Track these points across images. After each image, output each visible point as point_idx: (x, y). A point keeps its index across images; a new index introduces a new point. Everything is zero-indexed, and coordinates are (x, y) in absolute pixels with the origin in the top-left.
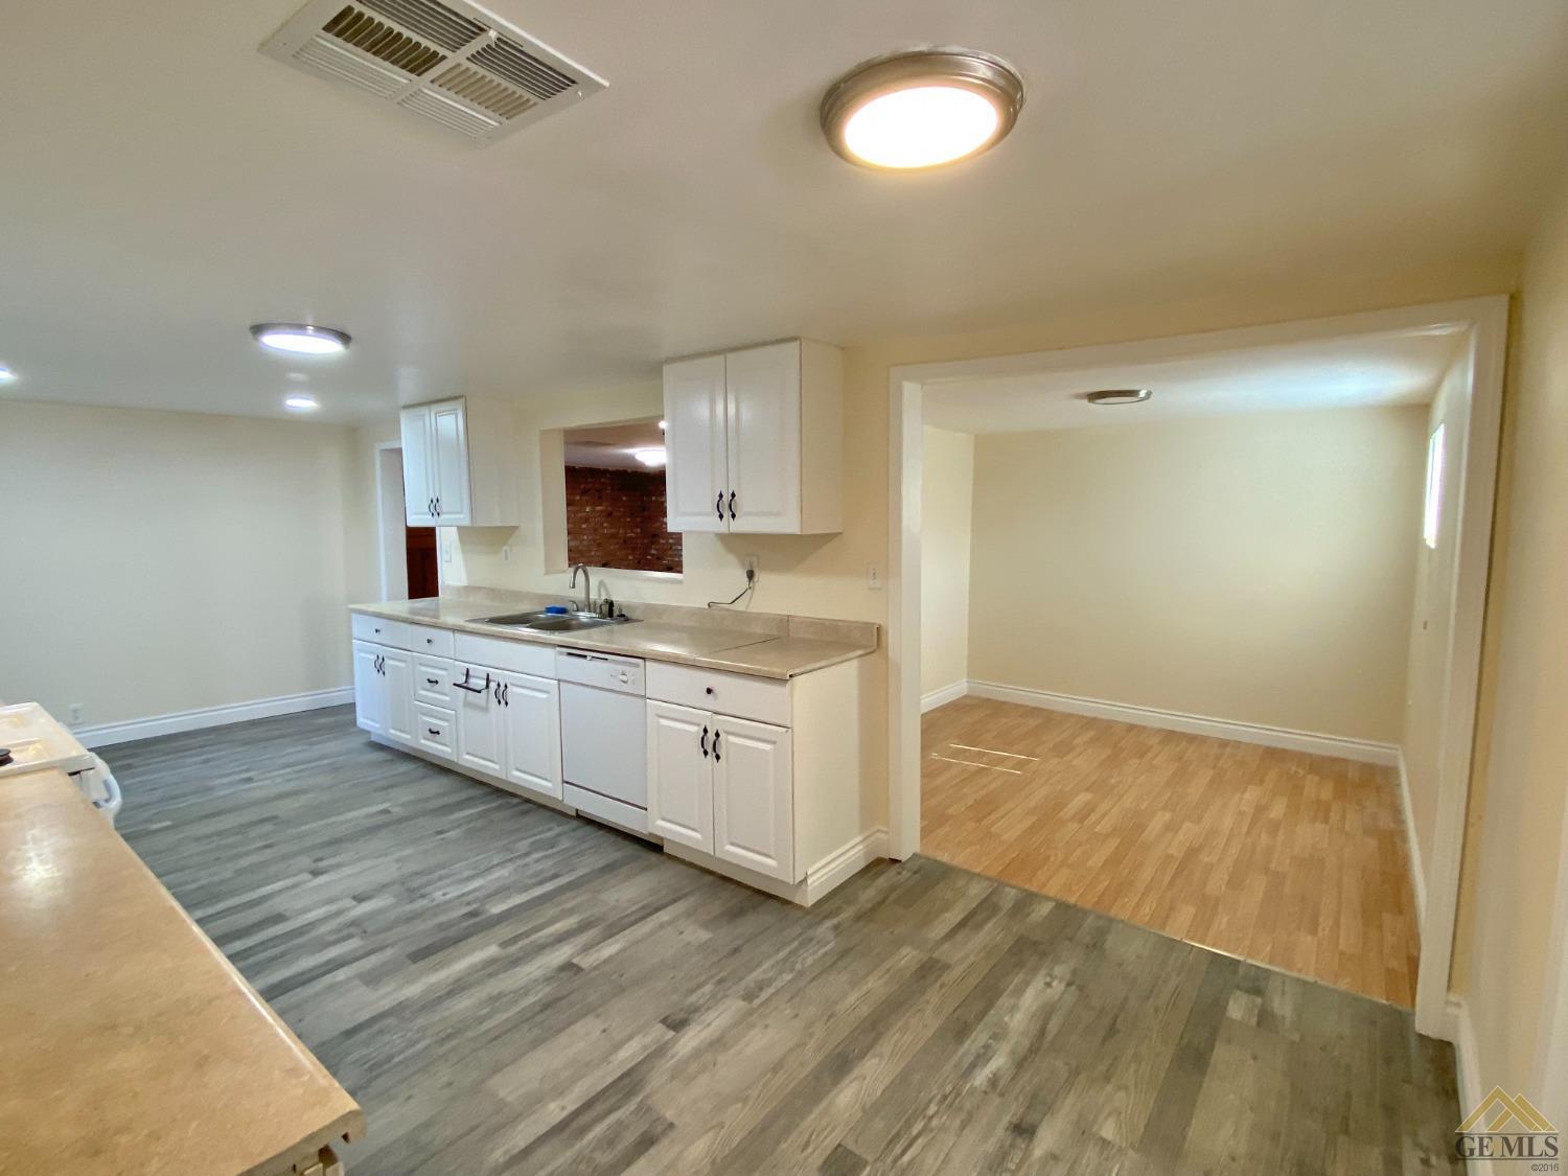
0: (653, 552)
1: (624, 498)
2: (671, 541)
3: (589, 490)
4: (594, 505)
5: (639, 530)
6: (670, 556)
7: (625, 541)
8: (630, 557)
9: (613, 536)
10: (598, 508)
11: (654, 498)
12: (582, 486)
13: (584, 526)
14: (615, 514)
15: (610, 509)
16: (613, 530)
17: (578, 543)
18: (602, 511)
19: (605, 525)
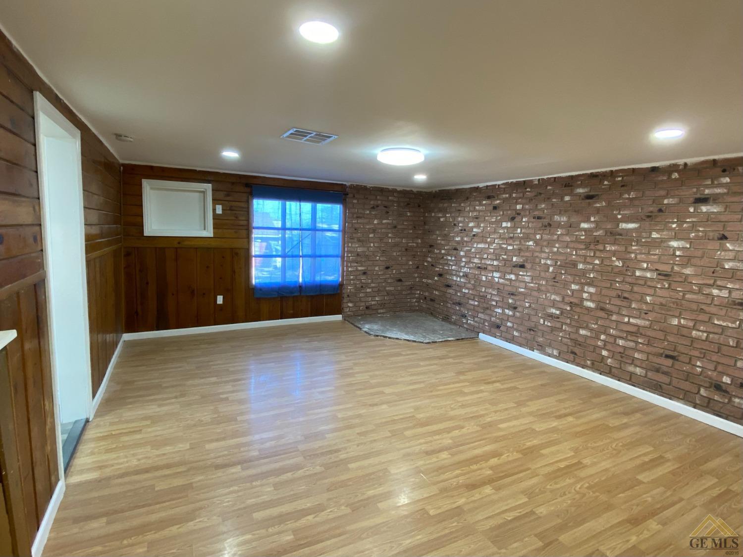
0: (429, 259)
1: (409, 214)
2: (443, 251)
3: (378, 206)
4: (381, 219)
5: (420, 241)
6: (441, 264)
7: (406, 250)
8: (411, 263)
9: (396, 245)
10: (384, 221)
11: (433, 214)
12: (372, 202)
13: (371, 235)
14: (399, 227)
15: (395, 222)
16: (397, 240)
17: (365, 249)
18: (388, 224)
19: (390, 235)
